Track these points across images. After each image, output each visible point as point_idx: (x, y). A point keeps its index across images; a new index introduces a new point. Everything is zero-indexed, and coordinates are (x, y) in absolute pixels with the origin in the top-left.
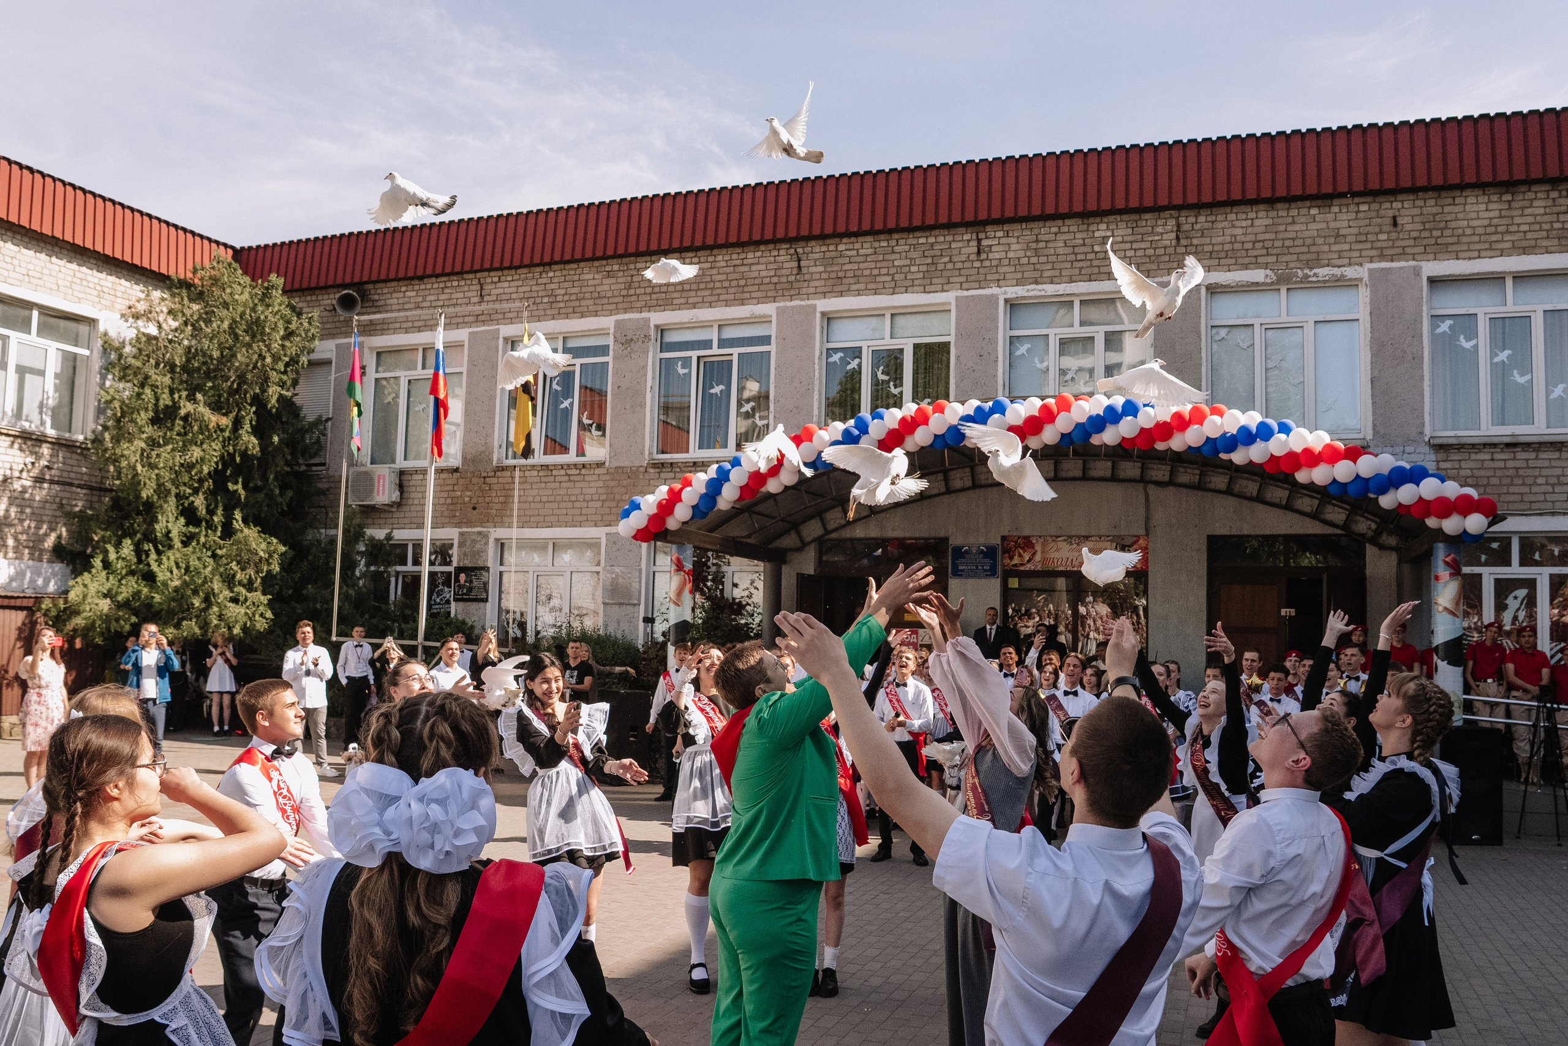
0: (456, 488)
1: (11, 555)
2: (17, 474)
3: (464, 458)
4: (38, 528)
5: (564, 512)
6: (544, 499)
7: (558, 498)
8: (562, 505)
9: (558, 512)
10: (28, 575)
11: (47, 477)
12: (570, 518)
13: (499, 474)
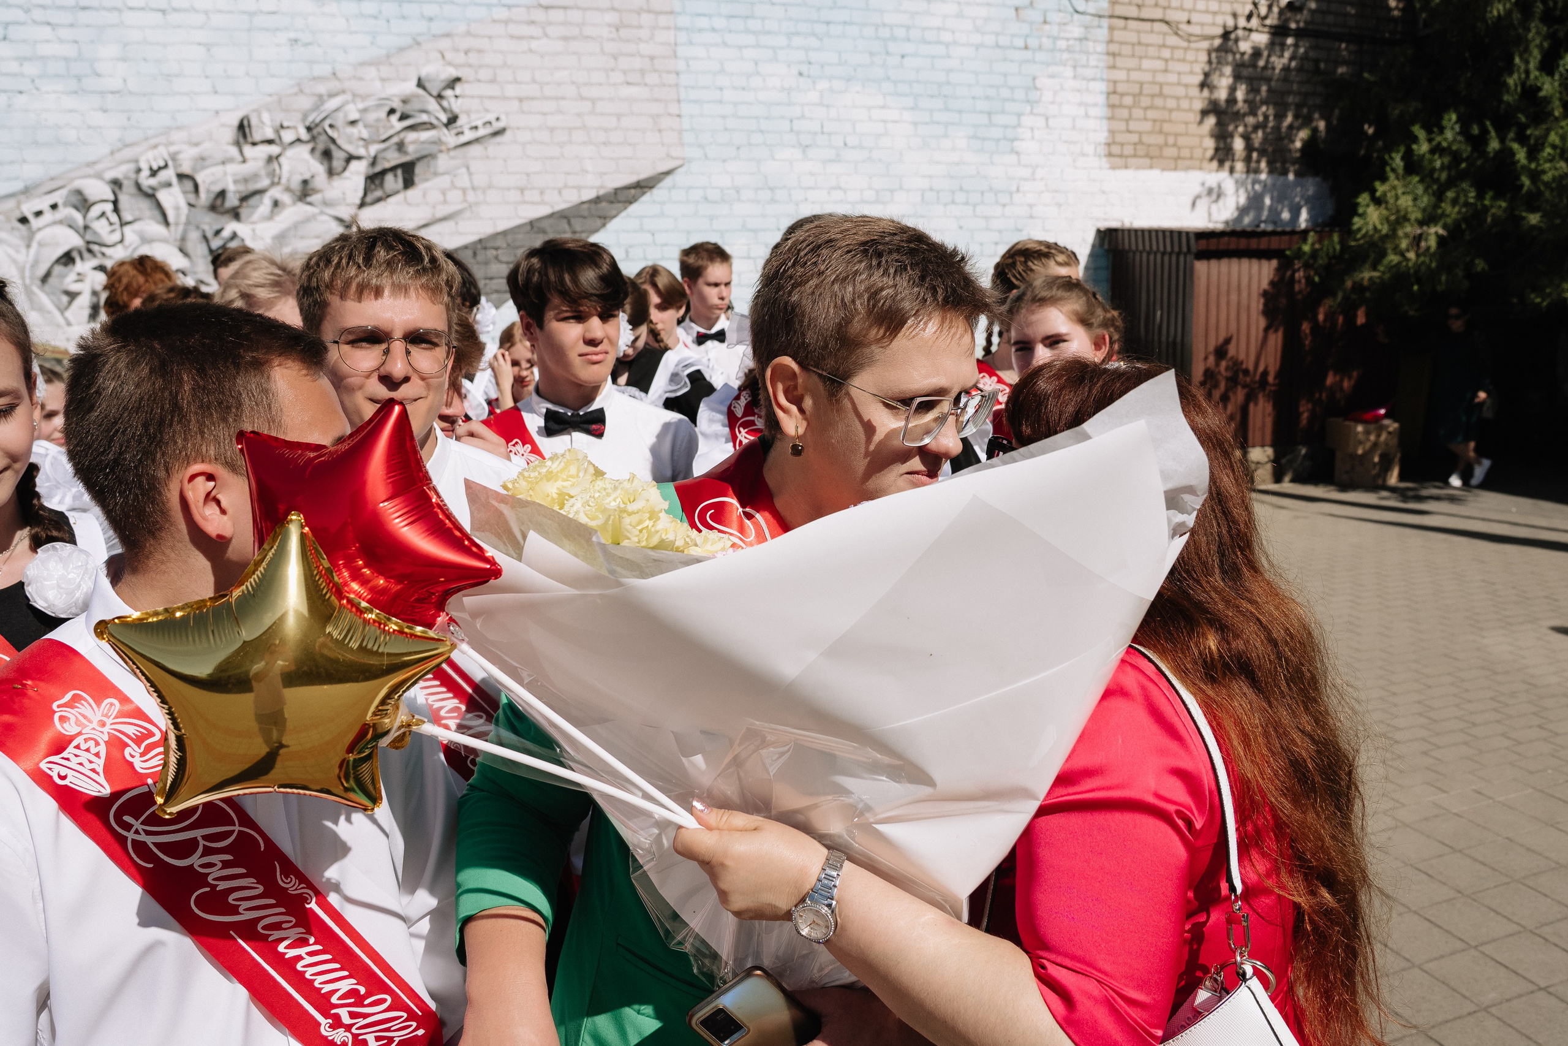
1: (1240, 166)
2: (1242, 22)
4: (1280, 117)
10: (1268, 201)
11: (1293, 26)
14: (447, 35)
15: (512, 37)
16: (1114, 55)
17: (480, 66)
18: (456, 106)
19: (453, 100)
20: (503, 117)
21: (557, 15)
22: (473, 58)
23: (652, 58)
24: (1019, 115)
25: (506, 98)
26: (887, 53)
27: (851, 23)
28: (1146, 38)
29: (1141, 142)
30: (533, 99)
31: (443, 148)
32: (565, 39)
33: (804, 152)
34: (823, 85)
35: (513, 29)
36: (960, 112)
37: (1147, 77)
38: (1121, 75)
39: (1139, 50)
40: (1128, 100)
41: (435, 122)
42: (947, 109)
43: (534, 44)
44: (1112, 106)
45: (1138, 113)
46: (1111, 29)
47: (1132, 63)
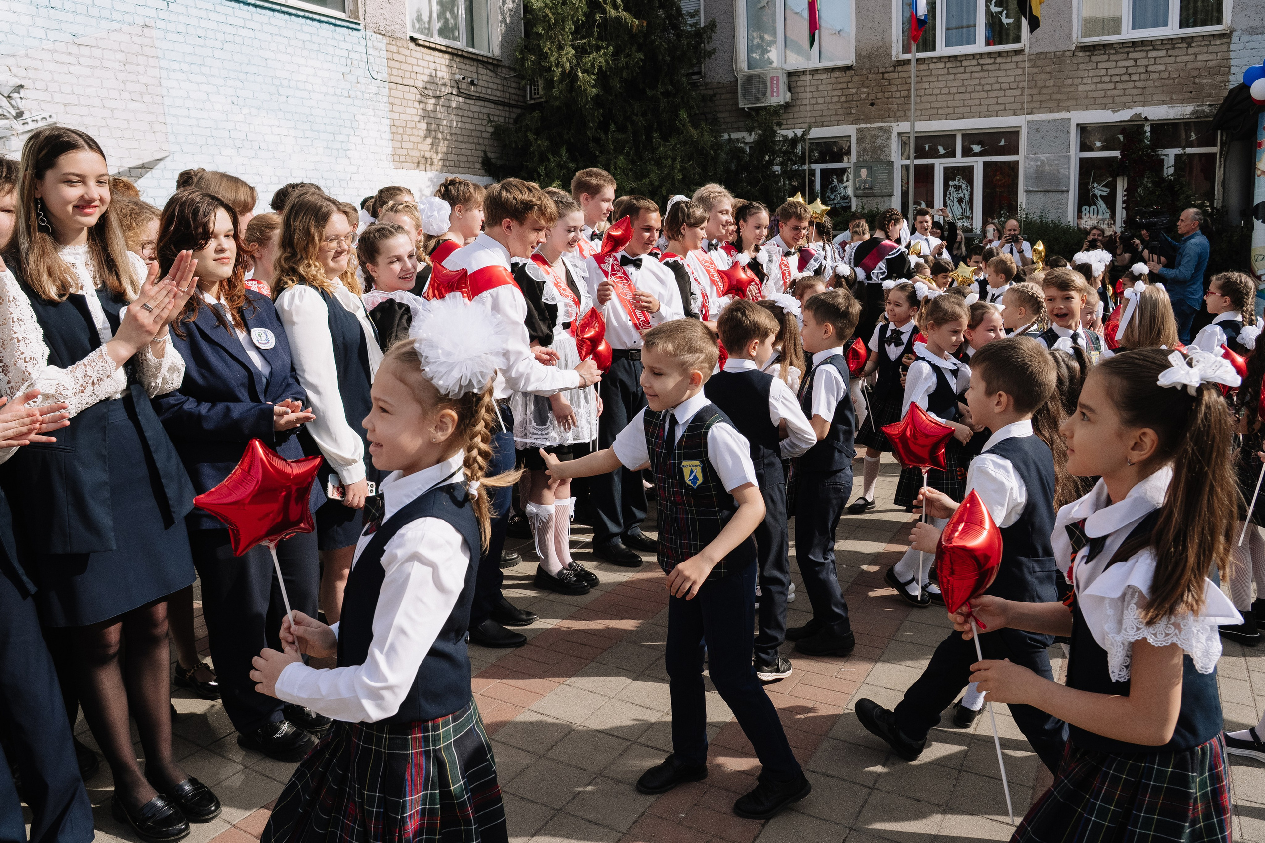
0: (850, 85)
3: (858, 56)
5: (978, 102)
6: (953, 90)
7: (969, 89)
8: (974, 95)
9: (971, 102)
12: (984, 108)
13: (900, 68)
14: (12, 56)
15: (56, 62)
16: (392, 104)
17: (37, 80)
18: (22, 105)
19: (19, 100)
20: (54, 115)
21: (85, 51)
22: (31, 73)
23: (147, 85)
24: (348, 136)
25: (55, 102)
26: (279, 94)
27: (258, 75)
28: (407, 96)
29: (408, 154)
30: (74, 105)
31: (14, 133)
32: (92, 67)
33: (238, 151)
34: (245, 111)
35: (56, 56)
36: (318, 132)
37: (408, 118)
38: (396, 116)
39: (404, 102)
40: (400, 130)
41: (7, 114)
42: (311, 130)
43: (72, 68)
44: (393, 133)
45: (405, 138)
46: (390, 89)
47: (401, 109)
